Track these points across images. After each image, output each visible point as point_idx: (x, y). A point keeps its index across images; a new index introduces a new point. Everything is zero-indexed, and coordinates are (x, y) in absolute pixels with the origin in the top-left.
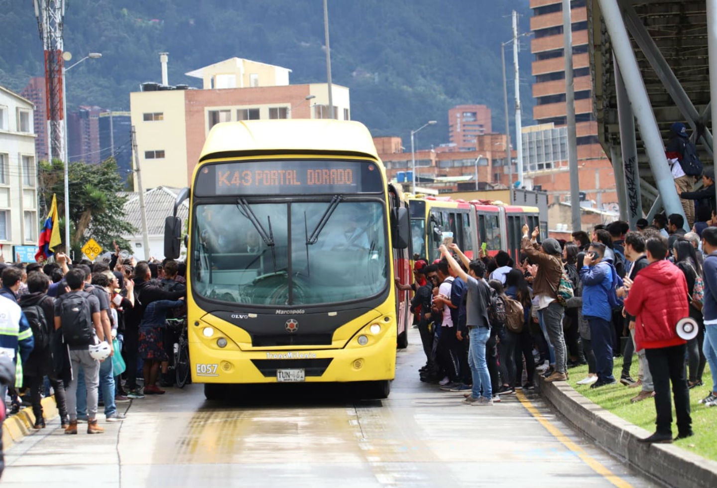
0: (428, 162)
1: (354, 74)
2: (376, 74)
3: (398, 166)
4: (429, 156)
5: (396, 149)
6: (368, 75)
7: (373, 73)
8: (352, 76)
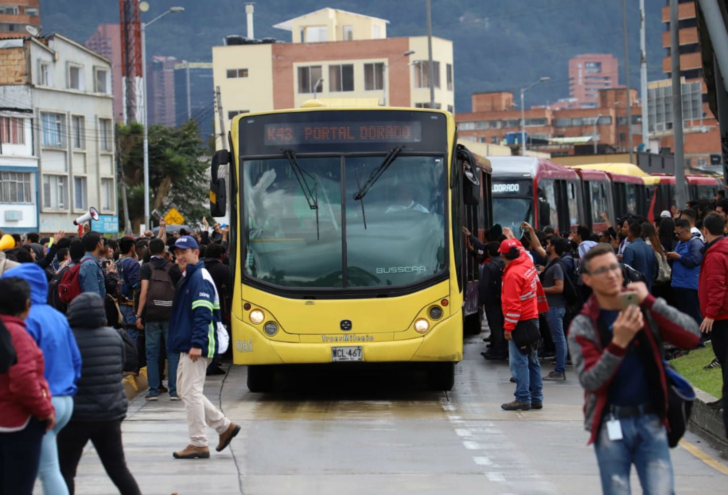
0: (543, 121)
1: (462, 19)
2: (487, 19)
3: (508, 125)
4: (544, 114)
5: (507, 106)
6: (477, 20)
7: (483, 17)
8: (459, 22)
